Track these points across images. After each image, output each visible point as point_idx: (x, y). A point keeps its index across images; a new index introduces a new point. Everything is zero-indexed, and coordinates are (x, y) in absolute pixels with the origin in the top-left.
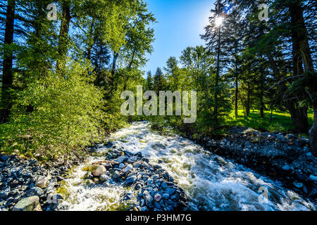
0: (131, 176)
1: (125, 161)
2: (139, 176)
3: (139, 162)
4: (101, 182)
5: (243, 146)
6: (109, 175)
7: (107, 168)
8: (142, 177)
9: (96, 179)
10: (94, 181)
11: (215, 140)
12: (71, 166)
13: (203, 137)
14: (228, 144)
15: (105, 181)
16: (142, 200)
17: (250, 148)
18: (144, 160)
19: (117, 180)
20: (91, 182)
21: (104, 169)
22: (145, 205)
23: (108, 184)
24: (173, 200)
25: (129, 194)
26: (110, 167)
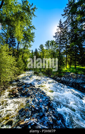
0: (28, 93)
1: (25, 87)
2: (32, 93)
3: (31, 87)
4: (16, 96)
5: (70, 80)
6: (19, 93)
7: (18, 90)
8: (33, 93)
9: (14, 95)
10: (13, 96)
11: (60, 77)
12: (2, 91)
13: (55, 76)
14: (64, 79)
15: (18, 95)
16: (35, 102)
17: (72, 80)
18: (33, 86)
19: (23, 95)
20: (12, 96)
21: (17, 91)
22: (36, 104)
23: (19, 97)
24: (46, 101)
25: (29, 100)
26: (19, 90)
